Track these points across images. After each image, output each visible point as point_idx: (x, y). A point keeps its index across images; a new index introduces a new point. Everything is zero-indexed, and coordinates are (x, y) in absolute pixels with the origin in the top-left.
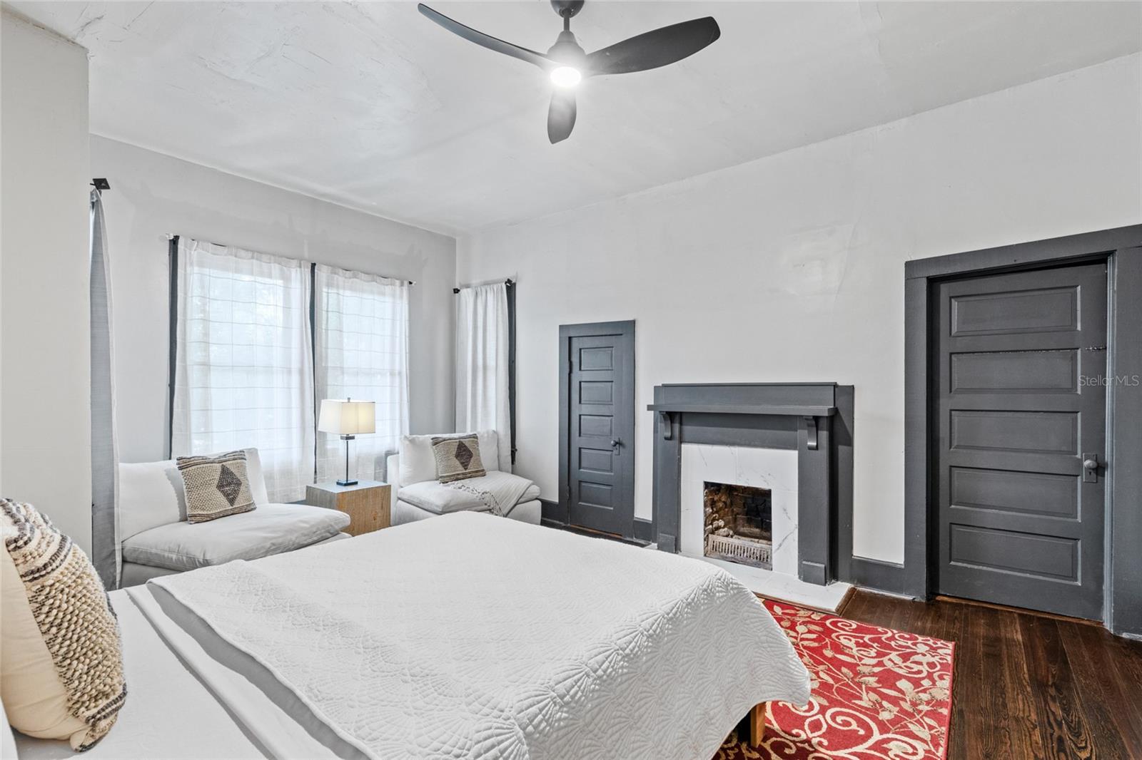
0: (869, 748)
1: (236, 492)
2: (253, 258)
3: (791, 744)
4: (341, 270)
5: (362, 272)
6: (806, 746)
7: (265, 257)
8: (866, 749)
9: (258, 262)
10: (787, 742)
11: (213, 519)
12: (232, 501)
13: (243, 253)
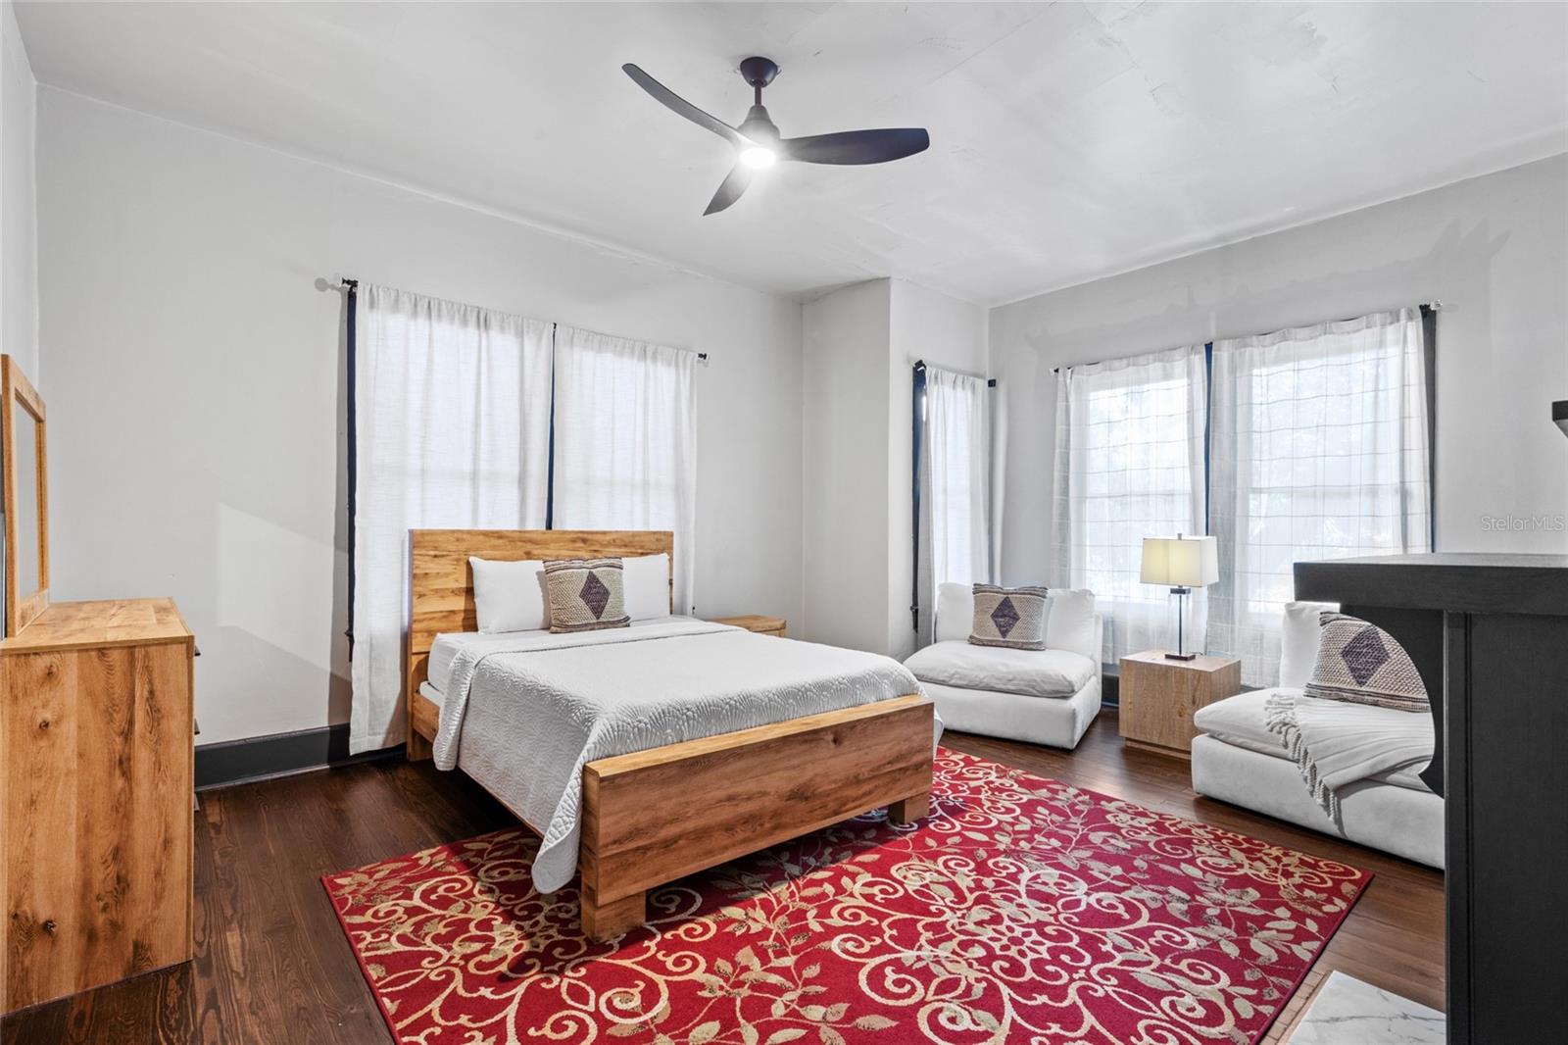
0: (504, 1019)
1: (1011, 626)
2: (1128, 365)
3: (567, 957)
4: (1254, 338)
5: (1295, 327)
6: (556, 968)
7: (1141, 360)
8: (506, 1017)
9: (1135, 368)
10: (572, 956)
11: (984, 645)
12: (1004, 634)
13: (1116, 363)
